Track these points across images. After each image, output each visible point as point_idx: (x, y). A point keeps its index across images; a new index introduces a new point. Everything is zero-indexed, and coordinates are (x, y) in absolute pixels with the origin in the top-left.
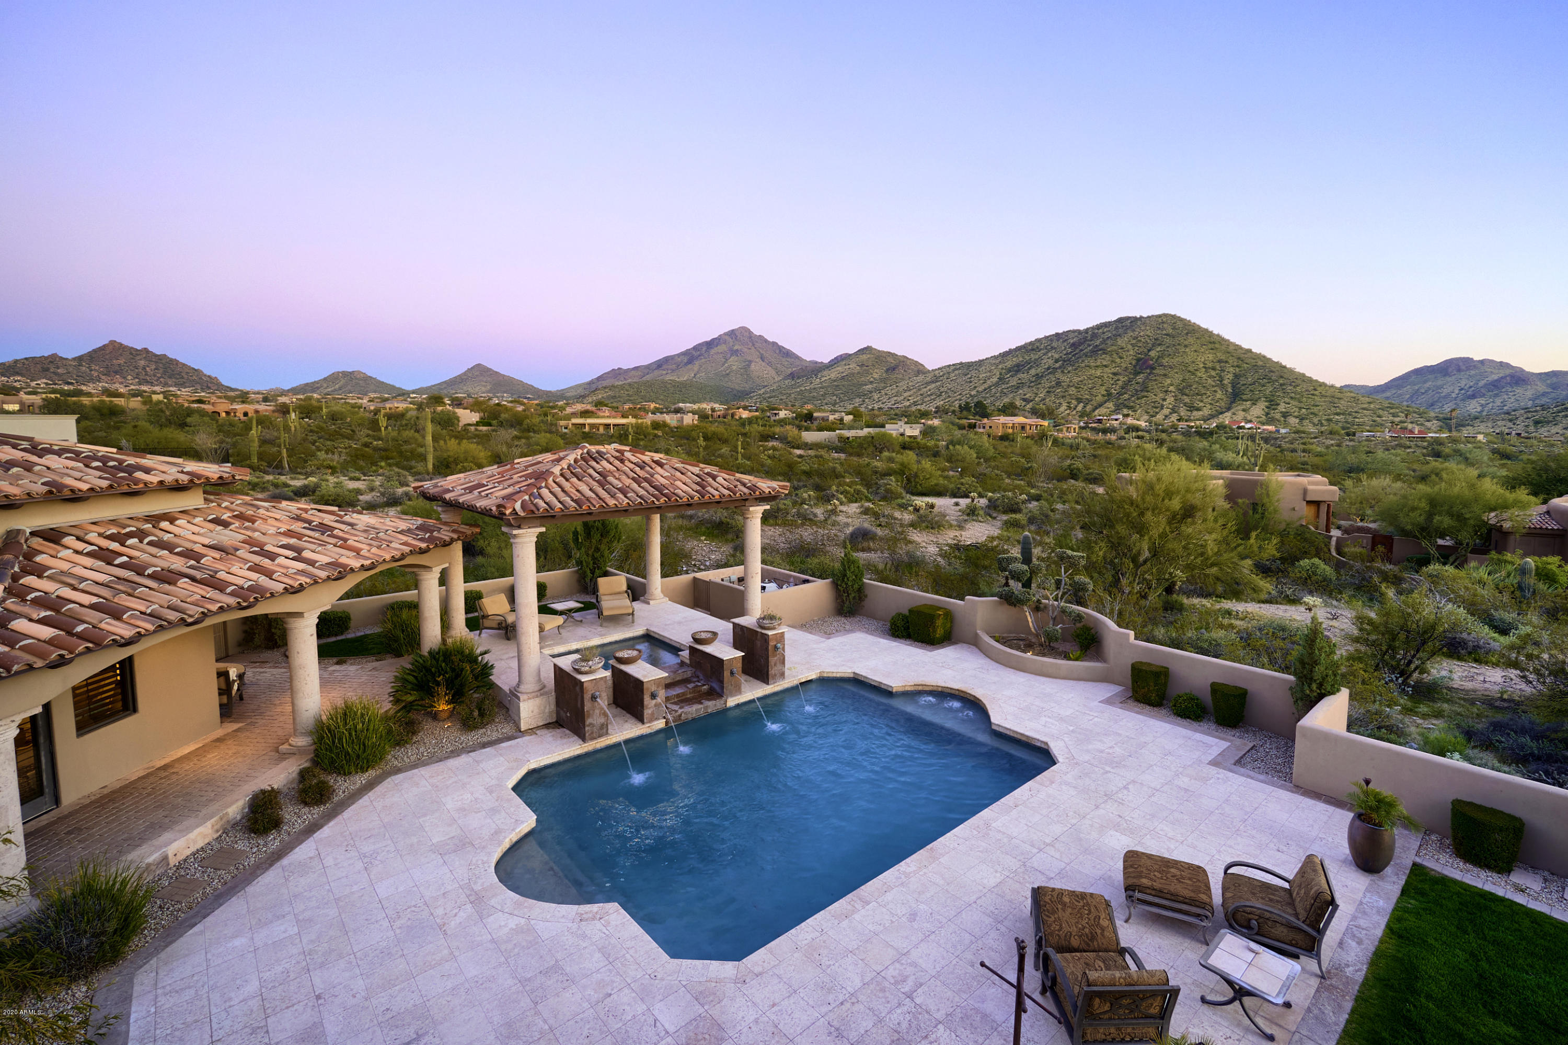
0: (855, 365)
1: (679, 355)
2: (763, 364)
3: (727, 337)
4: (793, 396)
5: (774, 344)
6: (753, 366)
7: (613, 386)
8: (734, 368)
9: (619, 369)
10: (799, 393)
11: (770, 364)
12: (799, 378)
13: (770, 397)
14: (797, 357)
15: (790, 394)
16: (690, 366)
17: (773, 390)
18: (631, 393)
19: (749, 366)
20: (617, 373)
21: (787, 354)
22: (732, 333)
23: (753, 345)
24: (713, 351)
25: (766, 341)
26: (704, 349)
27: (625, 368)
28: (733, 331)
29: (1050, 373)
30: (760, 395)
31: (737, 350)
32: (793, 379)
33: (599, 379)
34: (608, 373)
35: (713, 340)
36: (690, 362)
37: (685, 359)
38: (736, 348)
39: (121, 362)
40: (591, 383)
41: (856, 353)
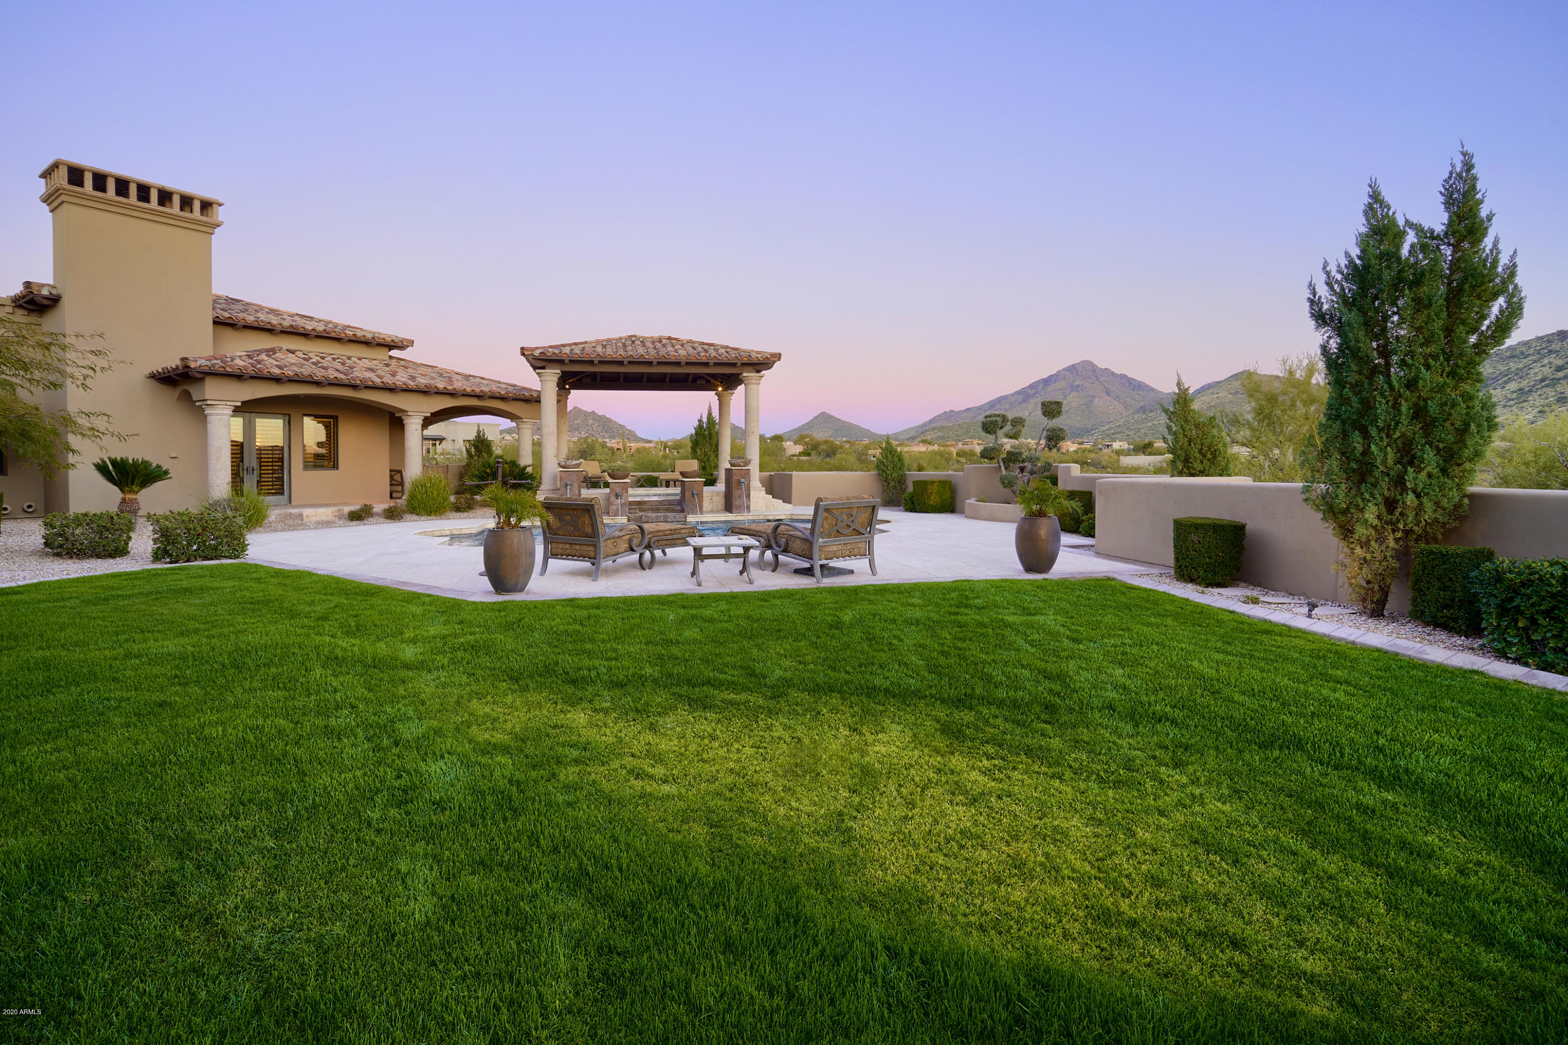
0: (1226, 394)
1: (1013, 395)
2: (1109, 399)
3: (1066, 373)
4: (1143, 431)
5: (1123, 376)
6: (1096, 401)
7: (942, 427)
8: (1074, 404)
9: (951, 411)
10: (1150, 428)
11: (1117, 398)
12: (1151, 411)
13: (1113, 434)
14: (1152, 390)
15: (1139, 430)
16: (1024, 405)
17: (1119, 426)
18: (959, 433)
19: (1092, 402)
20: (949, 415)
21: (1139, 386)
22: (1072, 369)
23: (1097, 379)
24: (1049, 389)
25: (1113, 374)
26: (1041, 386)
27: (956, 410)
28: (1073, 365)
29: (1547, 386)
30: (1103, 431)
31: (1078, 386)
32: (1144, 412)
33: (930, 421)
34: (939, 416)
35: (1051, 377)
36: (1025, 400)
37: (1020, 398)
38: (1077, 383)
39: (579, 422)
40: (924, 425)
41: (1227, 380)
